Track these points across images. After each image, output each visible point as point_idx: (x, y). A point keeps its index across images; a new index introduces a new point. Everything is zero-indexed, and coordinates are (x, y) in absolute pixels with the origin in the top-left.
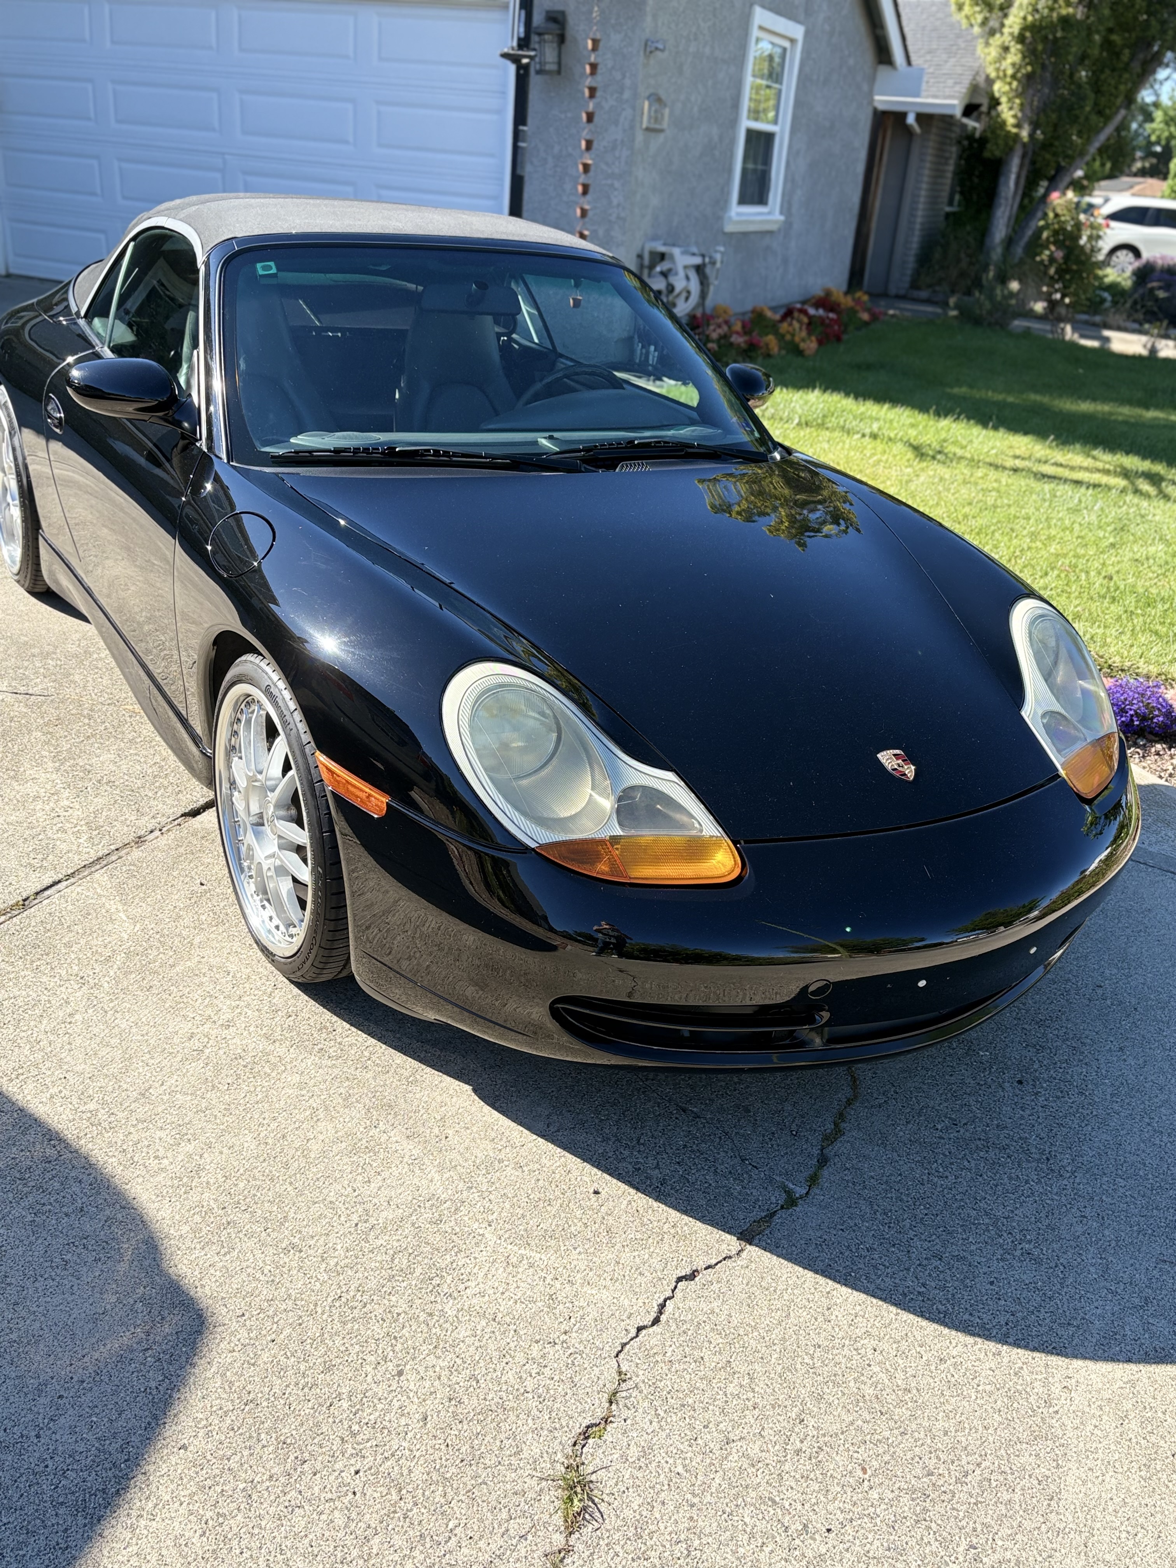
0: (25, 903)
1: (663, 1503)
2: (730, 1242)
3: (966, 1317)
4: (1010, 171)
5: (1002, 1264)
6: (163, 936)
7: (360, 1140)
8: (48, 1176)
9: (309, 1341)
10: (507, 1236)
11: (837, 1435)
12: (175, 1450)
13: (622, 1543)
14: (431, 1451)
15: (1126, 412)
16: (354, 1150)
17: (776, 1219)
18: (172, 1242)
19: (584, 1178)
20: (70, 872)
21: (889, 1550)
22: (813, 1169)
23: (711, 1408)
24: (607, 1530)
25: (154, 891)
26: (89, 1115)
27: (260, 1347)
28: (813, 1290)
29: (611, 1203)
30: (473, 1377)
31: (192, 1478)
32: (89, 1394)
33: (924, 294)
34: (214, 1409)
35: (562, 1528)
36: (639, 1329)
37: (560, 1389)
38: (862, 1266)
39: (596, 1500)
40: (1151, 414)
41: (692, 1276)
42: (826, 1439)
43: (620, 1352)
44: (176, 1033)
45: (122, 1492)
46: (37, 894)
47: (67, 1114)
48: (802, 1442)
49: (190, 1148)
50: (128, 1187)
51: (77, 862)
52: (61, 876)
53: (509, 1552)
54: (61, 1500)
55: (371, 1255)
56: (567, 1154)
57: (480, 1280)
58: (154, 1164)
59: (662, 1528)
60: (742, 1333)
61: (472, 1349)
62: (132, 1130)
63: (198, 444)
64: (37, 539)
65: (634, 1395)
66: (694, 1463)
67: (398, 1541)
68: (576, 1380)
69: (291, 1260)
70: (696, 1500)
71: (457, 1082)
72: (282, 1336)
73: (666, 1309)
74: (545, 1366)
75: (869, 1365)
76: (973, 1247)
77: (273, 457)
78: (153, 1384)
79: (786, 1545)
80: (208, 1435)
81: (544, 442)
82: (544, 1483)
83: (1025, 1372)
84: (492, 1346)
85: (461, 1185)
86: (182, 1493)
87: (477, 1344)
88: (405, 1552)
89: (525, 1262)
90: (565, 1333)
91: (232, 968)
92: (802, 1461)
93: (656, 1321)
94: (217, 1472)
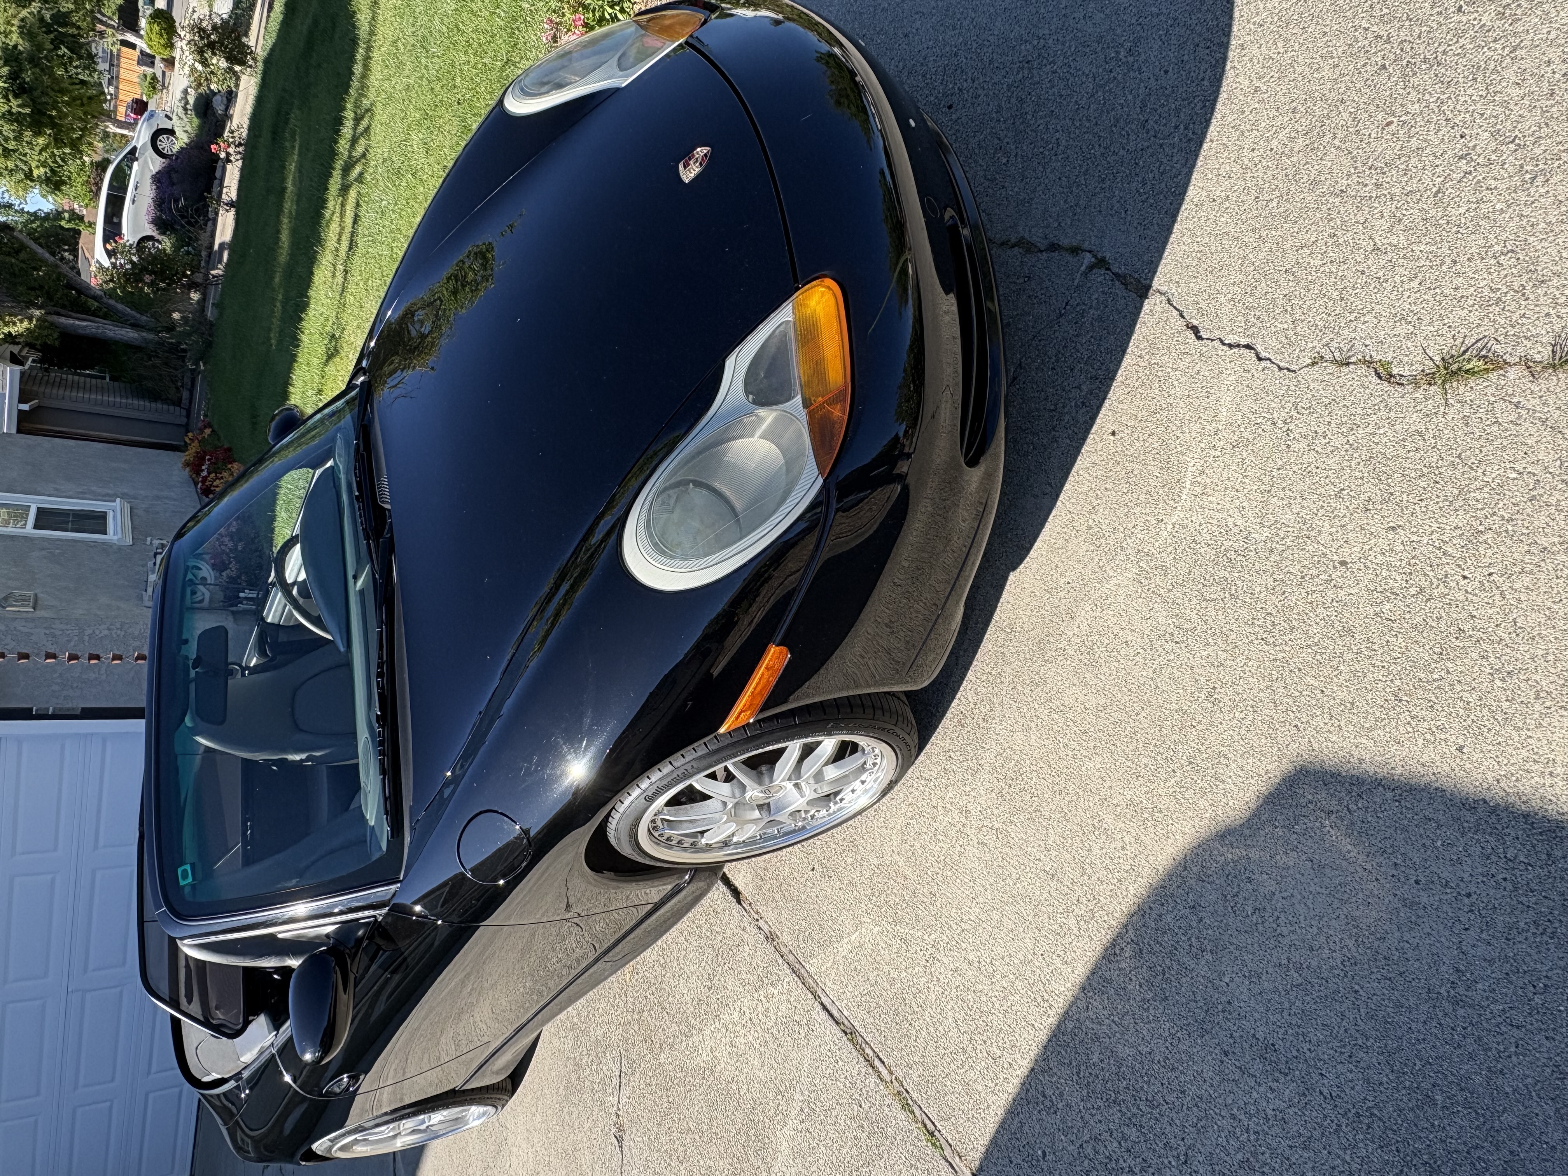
0: (850, 1033)
1: (1456, 289)
2: (1152, 305)
3: (1206, 83)
4: (73, 325)
5: (1144, 69)
6: (873, 894)
7: (1080, 661)
8: (1157, 948)
9: (1318, 657)
10: (1172, 502)
11: (1352, 158)
12: (1465, 757)
13: (1508, 314)
14: (1430, 514)
15: (289, 205)
16: (1094, 664)
17: (1122, 270)
18: (1220, 813)
19: (1099, 448)
20: (810, 996)
21: (1475, 79)
22: (1063, 253)
23: (1340, 274)
24: (1497, 331)
25: (824, 913)
26: (1082, 923)
27: (1332, 702)
28: (1196, 220)
29: (1124, 418)
30: (1338, 495)
31: (1498, 733)
32: (1410, 855)
33: (185, 394)
34: (1410, 730)
35: (1502, 372)
36: (1260, 359)
37: (1340, 413)
38: (1163, 185)
39: (1463, 349)
40: (290, 185)
41: (1195, 330)
42: (1359, 164)
43: (1288, 370)
44: (979, 859)
45: (1524, 798)
46: (837, 1023)
47: (1084, 943)
48: (1366, 185)
49: (1109, 819)
50: (1160, 868)
51: (799, 991)
52: (817, 1004)
53: (1537, 415)
54: (1544, 857)
55: (1210, 621)
56: (1075, 469)
57: (1225, 515)
58: (1130, 850)
59: (1485, 283)
60: (1252, 268)
61: (1305, 503)
62: (1095, 878)
63: (380, 919)
64: (464, 1091)
65: (1337, 345)
66: (1406, 273)
67: (1541, 520)
68: (1327, 401)
69: (1225, 696)
70: (1448, 261)
71: (1007, 587)
72: (1316, 684)
73: (1233, 342)
74: (1316, 432)
75: (1272, 150)
76: (1130, 97)
77: (392, 837)
78: (1389, 795)
79: (1486, 169)
80: (1442, 729)
81: (360, 583)
82: (1451, 401)
83: (1257, 19)
84: (1301, 486)
85: (1119, 557)
86: (1516, 739)
87: (1299, 500)
88: (1553, 511)
89: (1199, 479)
90: (1274, 424)
91: (902, 821)
92: (1388, 179)
93: (1248, 347)
94: (1485, 711)
